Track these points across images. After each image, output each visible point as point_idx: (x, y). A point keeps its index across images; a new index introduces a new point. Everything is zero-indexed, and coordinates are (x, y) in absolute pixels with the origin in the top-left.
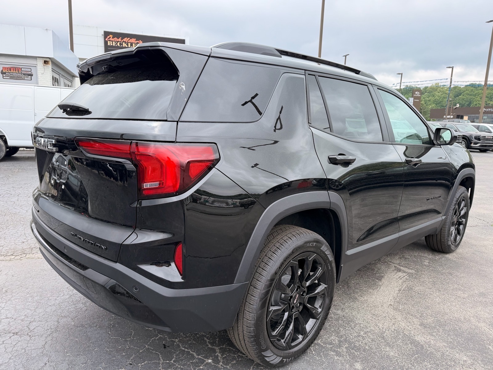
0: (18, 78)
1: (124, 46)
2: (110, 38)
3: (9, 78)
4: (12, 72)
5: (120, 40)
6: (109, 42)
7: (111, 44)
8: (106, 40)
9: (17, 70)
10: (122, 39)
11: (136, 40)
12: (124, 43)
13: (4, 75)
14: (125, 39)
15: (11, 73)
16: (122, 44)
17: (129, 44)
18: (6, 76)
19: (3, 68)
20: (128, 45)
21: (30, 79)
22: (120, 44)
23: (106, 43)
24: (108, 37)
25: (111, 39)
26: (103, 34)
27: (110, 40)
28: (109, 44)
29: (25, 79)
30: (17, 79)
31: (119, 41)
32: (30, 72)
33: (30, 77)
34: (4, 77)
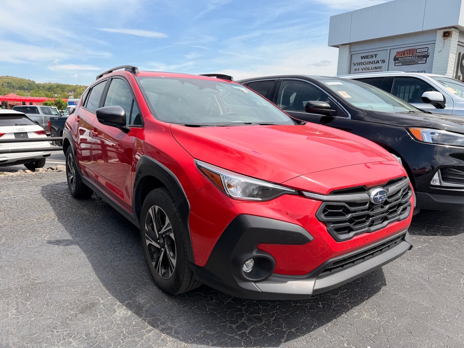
0: (410, 63)
3: (401, 64)
4: (406, 57)
9: (411, 52)
13: (397, 62)
15: (404, 58)
18: (398, 63)
19: (397, 53)
21: (425, 62)
29: (419, 62)
30: (409, 65)
32: (427, 53)
33: (425, 59)
34: (396, 65)
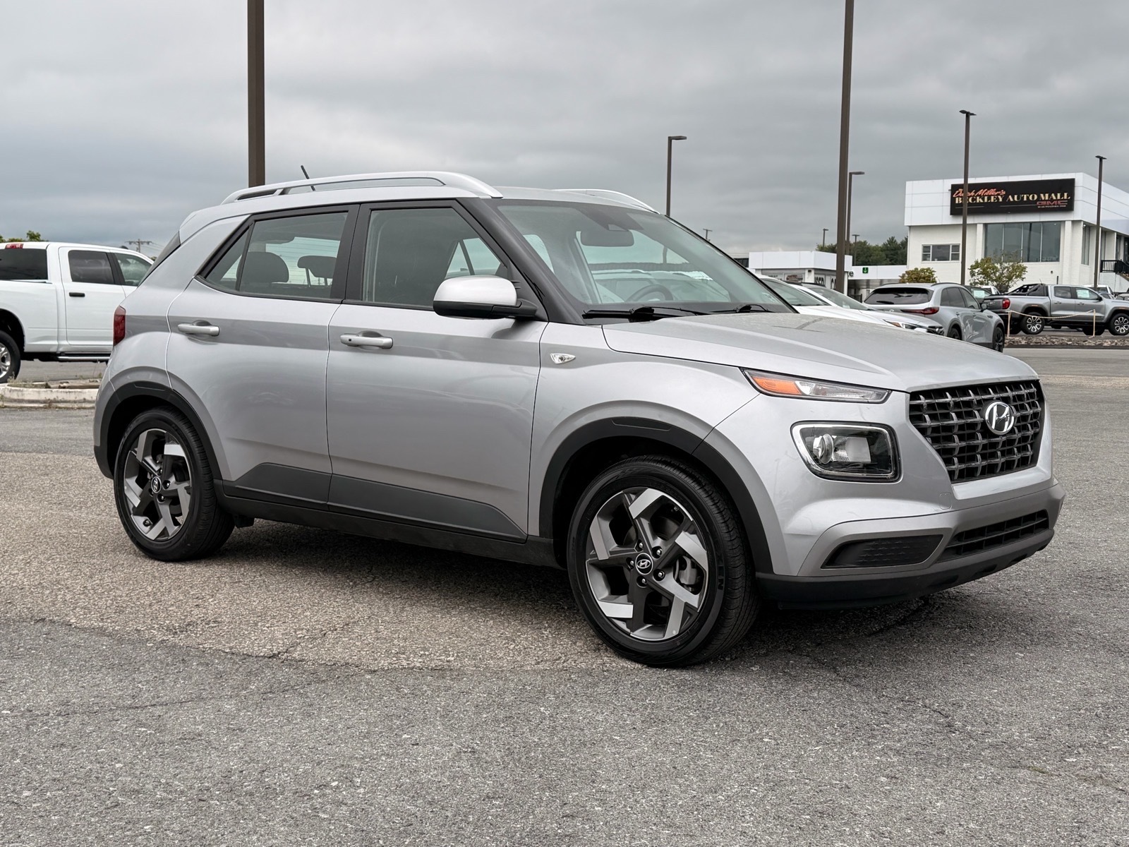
1: (978, 201)
2: (959, 192)
5: (972, 194)
6: (957, 199)
7: (960, 202)
8: (954, 196)
10: (975, 193)
11: (996, 191)
12: (978, 198)
14: (980, 193)
16: (976, 199)
17: (986, 198)
20: (983, 199)
22: (973, 200)
23: (953, 200)
24: (957, 192)
25: (960, 195)
26: (950, 188)
27: (959, 197)
28: (957, 202)
31: (971, 196)
